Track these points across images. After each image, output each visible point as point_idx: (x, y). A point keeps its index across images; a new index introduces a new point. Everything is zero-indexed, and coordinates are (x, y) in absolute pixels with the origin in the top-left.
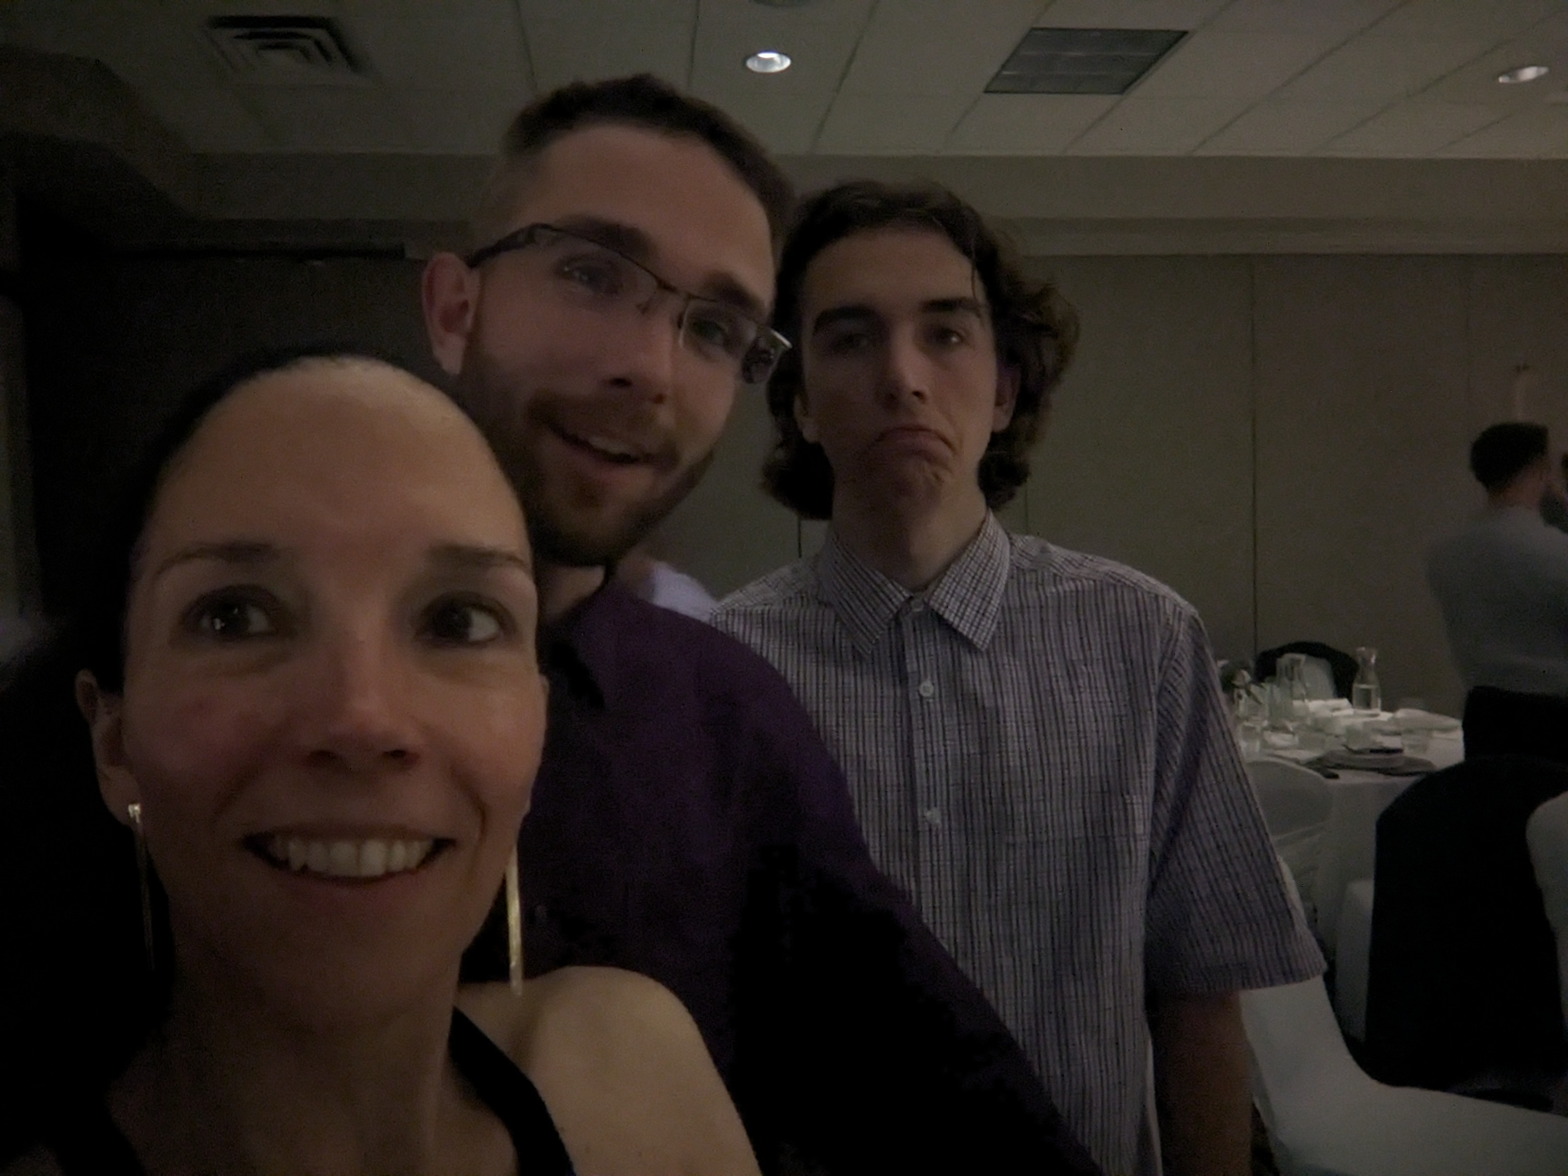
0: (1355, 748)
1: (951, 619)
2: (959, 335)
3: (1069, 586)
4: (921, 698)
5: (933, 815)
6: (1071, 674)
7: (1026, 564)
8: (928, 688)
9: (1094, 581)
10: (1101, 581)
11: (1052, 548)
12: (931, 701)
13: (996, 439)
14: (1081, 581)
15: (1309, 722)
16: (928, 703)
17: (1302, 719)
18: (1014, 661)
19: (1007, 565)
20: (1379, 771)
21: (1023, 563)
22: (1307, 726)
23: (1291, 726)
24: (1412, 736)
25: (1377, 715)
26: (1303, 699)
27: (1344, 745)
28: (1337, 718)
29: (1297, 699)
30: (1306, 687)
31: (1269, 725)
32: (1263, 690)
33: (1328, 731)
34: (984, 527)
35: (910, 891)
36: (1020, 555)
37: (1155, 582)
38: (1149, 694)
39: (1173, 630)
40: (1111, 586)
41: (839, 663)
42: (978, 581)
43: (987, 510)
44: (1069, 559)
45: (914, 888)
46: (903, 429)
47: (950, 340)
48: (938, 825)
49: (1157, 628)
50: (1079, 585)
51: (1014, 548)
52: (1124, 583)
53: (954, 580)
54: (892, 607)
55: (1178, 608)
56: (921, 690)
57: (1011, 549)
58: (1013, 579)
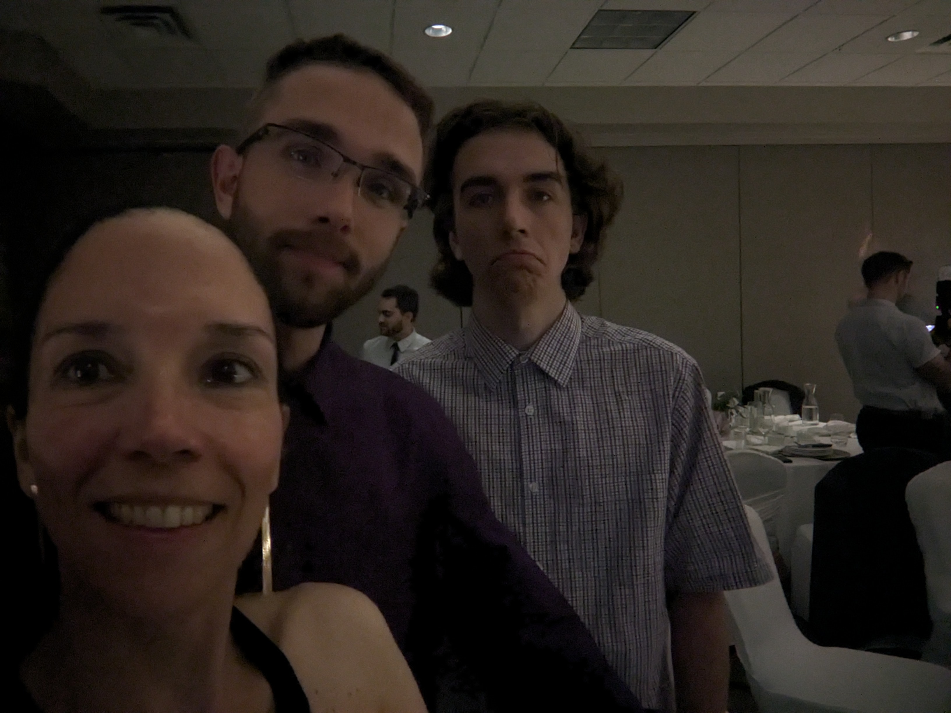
0: (803, 443)
1: (544, 368)
2: (549, 195)
3: (618, 347)
4: (527, 416)
5: (534, 487)
6: (619, 401)
7: (591, 334)
8: (530, 410)
9: (634, 344)
10: (638, 345)
11: (608, 323)
12: (532, 417)
13: (572, 258)
14: (625, 344)
15: (774, 429)
16: (531, 419)
17: (770, 427)
18: (584, 392)
19: (579, 335)
20: (819, 458)
21: (589, 333)
22: (773, 431)
23: (763, 431)
24: (838, 437)
25: (816, 424)
26: (770, 415)
27: (796, 443)
28: (791, 426)
29: (767, 415)
30: (772, 408)
31: (750, 431)
32: (746, 409)
33: (787, 434)
34: (565, 311)
35: (520, 533)
36: (588, 328)
37: (671, 344)
38: (667, 413)
39: (682, 374)
40: (644, 347)
41: (477, 394)
42: (561, 344)
43: (567, 301)
44: (619, 331)
45: (521, 531)
46: (515, 252)
47: (543, 198)
48: (536, 492)
49: (672, 372)
50: (624, 345)
51: (584, 324)
52: (652, 345)
53: (546, 344)
54: (508, 361)
55: (685, 360)
56: (526, 412)
57: (582, 324)
58: (583, 343)
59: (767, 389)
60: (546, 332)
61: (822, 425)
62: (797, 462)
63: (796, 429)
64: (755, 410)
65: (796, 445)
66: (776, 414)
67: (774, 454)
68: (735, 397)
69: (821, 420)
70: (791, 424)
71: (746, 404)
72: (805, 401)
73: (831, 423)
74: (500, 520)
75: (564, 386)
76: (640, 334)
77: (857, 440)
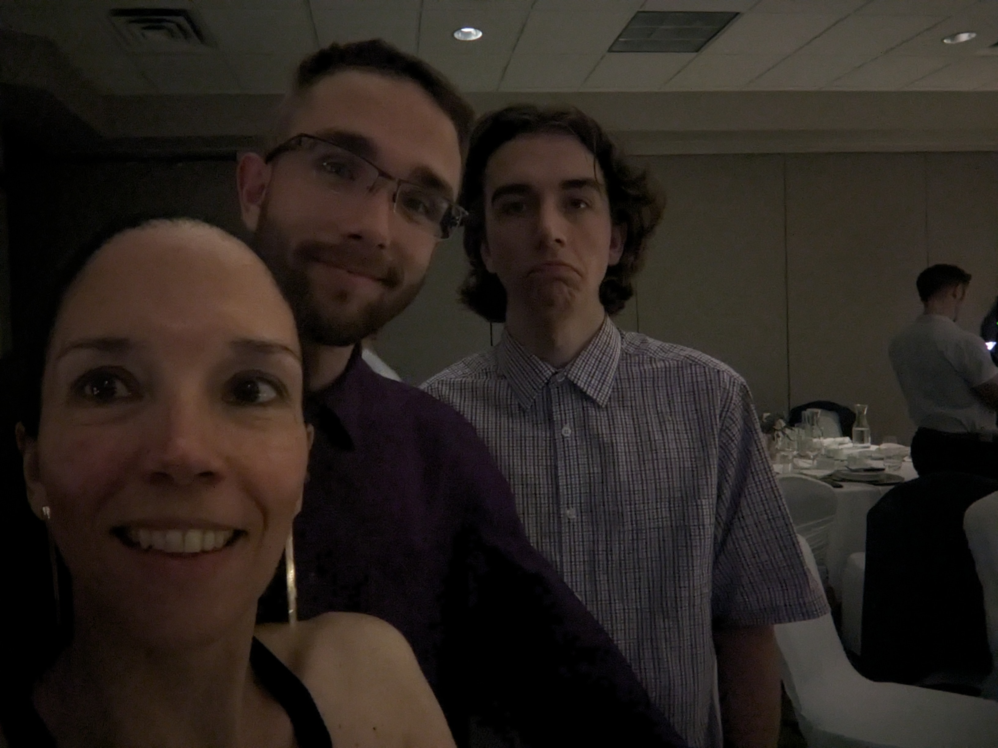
0: (853, 468)
1: (582, 386)
2: (586, 204)
3: (660, 365)
4: (563, 437)
5: (571, 513)
6: (661, 421)
8: (567, 431)
9: (677, 361)
10: (682, 362)
11: (650, 340)
12: (569, 439)
13: (611, 270)
14: (668, 361)
15: (823, 452)
16: (568, 441)
17: (819, 450)
18: (624, 413)
19: (619, 352)
20: (870, 482)
21: (630, 350)
22: (822, 455)
23: (811, 455)
24: (892, 460)
25: (868, 447)
26: (819, 437)
27: (846, 466)
28: (842, 449)
29: (815, 438)
30: (821, 430)
31: (798, 454)
32: (793, 432)
33: (836, 458)
34: (604, 327)
35: (556, 561)
36: (628, 345)
37: (717, 361)
38: (714, 435)
39: (728, 393)
40: (688, 365)
41: (511, 415)
42: (600, 362)
43: (605, 316)
44: (661, 347)
45: (558, 560)
46: (550, 264)
47: (580, 207)
48: (574, 519)
49: (718, 391)
50: (667, 363)
51: (624, 340)
52: (697, 362)
53: (584, 361)
54: (544, 379)
55: (732, 379)
56: (563, 433)
57: (622, 340)
58: (623, 360)
59: (815, 410)
60: (584, 347)
61: (874, 448)
62: (848, 487)
63: (846, 452)
64: (802, 432)
65: (846, 469)
66: (825, 435)
67: (824, 479)
68: (782, 418)
69: (873, 443)
70: (840, 447)
71: (794, 426)
72: (856, 423)
73: (883, 446)
74: (535, 547)
75: (603, 406)
76: (685, 351)
77: (912, 464)
